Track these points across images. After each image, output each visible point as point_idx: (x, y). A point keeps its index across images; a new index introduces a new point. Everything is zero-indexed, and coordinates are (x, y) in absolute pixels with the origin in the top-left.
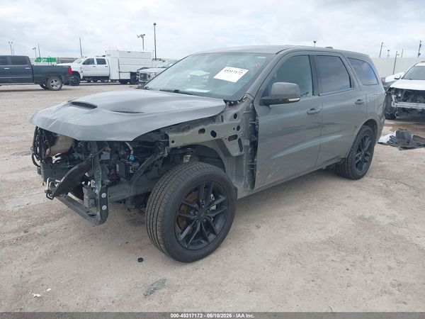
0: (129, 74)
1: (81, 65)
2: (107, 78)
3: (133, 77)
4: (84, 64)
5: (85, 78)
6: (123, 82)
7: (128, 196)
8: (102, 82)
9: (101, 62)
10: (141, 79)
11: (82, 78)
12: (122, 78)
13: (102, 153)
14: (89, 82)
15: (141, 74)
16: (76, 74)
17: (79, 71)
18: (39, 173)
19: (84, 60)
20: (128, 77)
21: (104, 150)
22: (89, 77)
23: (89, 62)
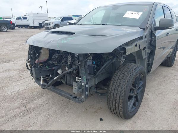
0: (38, 24)
1: (15, 20)
2: (28, 26)
3: (40, 25)
4: (17, 19)
5: (17, 26)
6: (35, 27)
7: (93, 85)
8: (25, 27)
9: (25, 18)
10: (46, 25)
11: (16, 26)
12: (35, 26)
13: (87, 61)
14: (19, 27)
15: (45, 23)
16: (13, 24)
17: (15, 23)
18: (31, 73)
19: (16, 17)
20: (37, 25)
21: (88, 59)
22: (19, 25)
23: (19, 18)
